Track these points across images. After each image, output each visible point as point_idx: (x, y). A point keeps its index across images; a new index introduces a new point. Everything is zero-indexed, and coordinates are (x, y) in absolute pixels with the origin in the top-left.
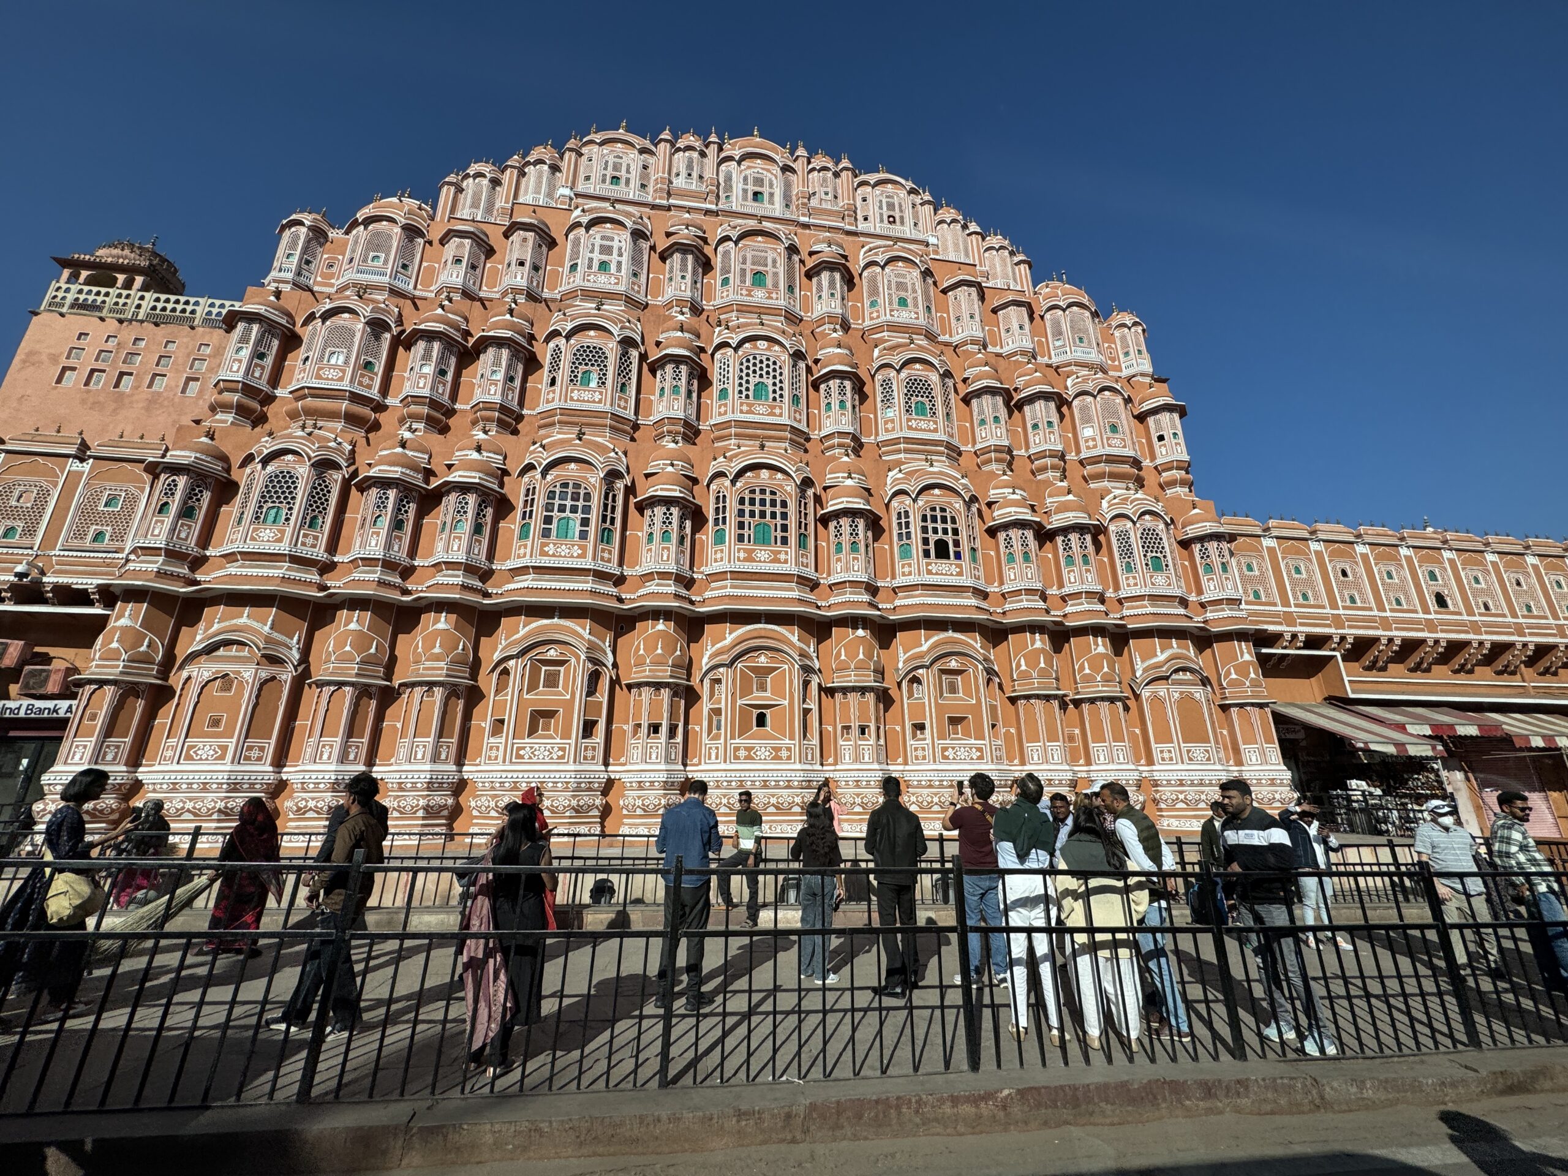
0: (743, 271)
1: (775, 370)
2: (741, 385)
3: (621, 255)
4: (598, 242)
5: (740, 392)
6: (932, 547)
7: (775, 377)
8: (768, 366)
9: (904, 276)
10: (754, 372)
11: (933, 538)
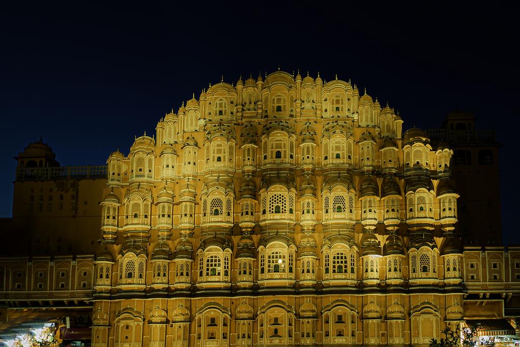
0: (272, 152)
1: (283, 199)
2: (270, 208)
3: (224, 153)
4: (216, 148)
5: (270, 211)
6: (336, 269)
7: (283, 203)
8: (280, 198)
9: (339, 142)
10: (275, 201)
11: (337, 265)
